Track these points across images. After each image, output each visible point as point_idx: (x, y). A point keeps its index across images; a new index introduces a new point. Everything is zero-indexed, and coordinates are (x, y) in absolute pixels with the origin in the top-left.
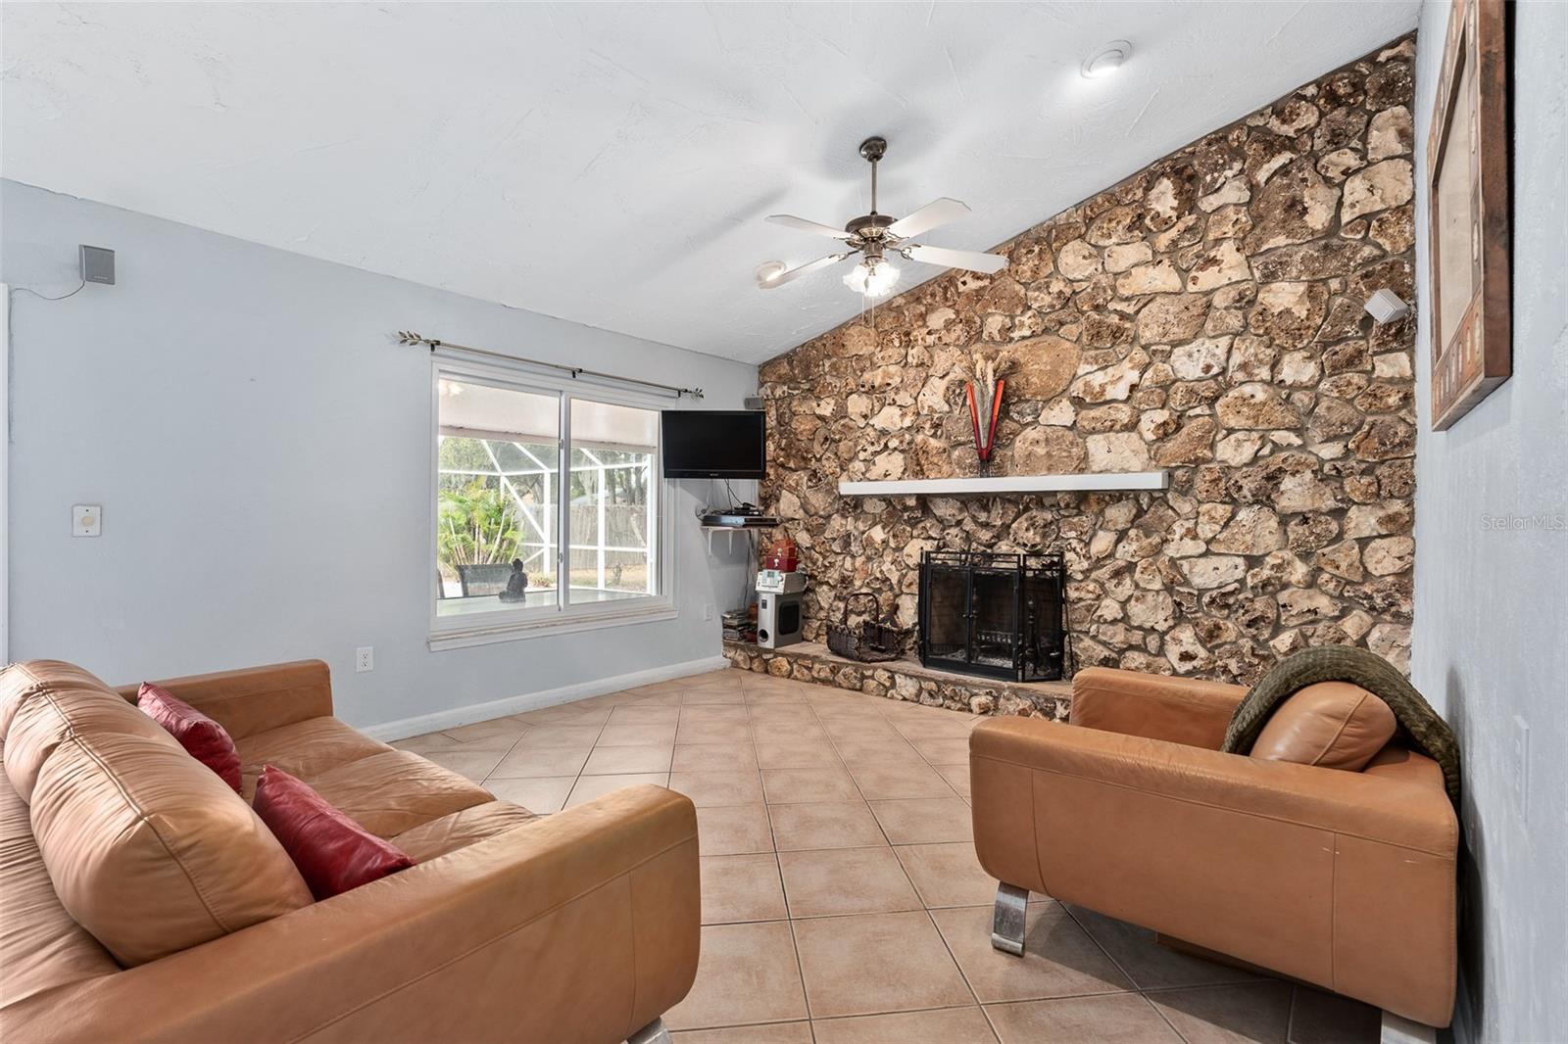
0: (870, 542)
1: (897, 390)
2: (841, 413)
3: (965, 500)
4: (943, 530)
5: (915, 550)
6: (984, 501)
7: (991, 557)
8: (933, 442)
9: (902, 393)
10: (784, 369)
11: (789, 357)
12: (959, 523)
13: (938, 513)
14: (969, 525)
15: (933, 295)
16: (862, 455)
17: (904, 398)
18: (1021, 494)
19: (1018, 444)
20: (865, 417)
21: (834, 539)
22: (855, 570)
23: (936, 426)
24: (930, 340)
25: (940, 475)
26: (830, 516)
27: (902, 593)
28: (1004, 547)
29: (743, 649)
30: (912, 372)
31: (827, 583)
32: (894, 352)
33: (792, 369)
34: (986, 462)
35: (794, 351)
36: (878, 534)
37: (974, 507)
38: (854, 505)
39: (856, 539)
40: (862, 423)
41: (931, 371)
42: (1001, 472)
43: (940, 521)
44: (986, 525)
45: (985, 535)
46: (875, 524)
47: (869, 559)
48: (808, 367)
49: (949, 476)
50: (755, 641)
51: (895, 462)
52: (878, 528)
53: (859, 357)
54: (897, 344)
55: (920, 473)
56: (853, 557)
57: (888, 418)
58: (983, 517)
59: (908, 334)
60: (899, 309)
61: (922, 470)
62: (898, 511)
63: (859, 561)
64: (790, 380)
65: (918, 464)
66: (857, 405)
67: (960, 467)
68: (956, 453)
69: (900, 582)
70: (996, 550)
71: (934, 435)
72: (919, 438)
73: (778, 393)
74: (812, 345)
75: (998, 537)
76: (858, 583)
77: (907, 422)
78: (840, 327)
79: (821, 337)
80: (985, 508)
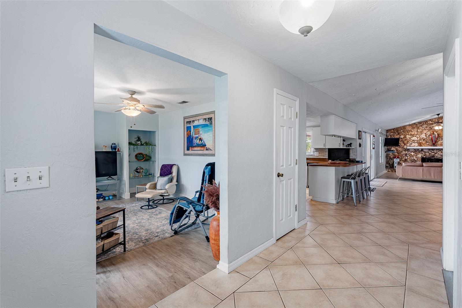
0: (411, 155)
1: (416, 135)
2: (405, 137)
3: (429, 149)
4: (425, 153)
5: (420, 156)
6: (433, 149)
7: (434, 156)
8: (423, 142)
9: (417, 135)
10: (393, 131)
11: (393, 129)
12: (428, 152)
13: (424, 151)
14: (430, 152)
15: (423, 123)
16: (409, 143)
17: (417, 136)
18: (440, 149)
19: (439, 142)
20: (410, 138)
21: (403, 154)
22: (408, 158)
23: (424, 140)
24: (423, 129)
25: (425, 146)
26: (402, 151)
27: (417, 161)
28: (436, 155)
29: (390, 169)
30: (419, 133)
31: (402, 160)
32: (416, 130)
33: (394, 131)
34: (434, 145)
35: (395, 128)
36: (413, 154)
37: (431, 150)
38: (408, 150)
39: (408, 154)
40: (409, 139)
41: (423, 133)
42: (436, 146)
43: (425, 152)
44: (433, 152)
45: (433, 154)
46: (412, 152)
47: (410, 157)
48: (398, 131)
49: (427, 146)
50: (394, 168)
51: (417, 144)
52: (413, 153)
53: (409, 130)
54: (416, 129)
55: (421, 146)
56: (407, 157)
57: (414, 138)
58: (433, 151)
59: (418, 128)
60: (417, 125)
61: (421, 145)
62: (416, 151)
63: (408, 157)
64: (394, 132)
65: (421, 144)
66: (408, 136)
67: (428, 145)
68: (428, 143)
69: (417, 160)
70: (435, 155)
71: (423, 141)
72: (421, 141)
73: (391, 134)
74: (399, 128)
75: (435, 154)
76: (408, 160)
77: (418, 139)
78: (405, 126)
79: (400, 127)
80: (433, 150)
